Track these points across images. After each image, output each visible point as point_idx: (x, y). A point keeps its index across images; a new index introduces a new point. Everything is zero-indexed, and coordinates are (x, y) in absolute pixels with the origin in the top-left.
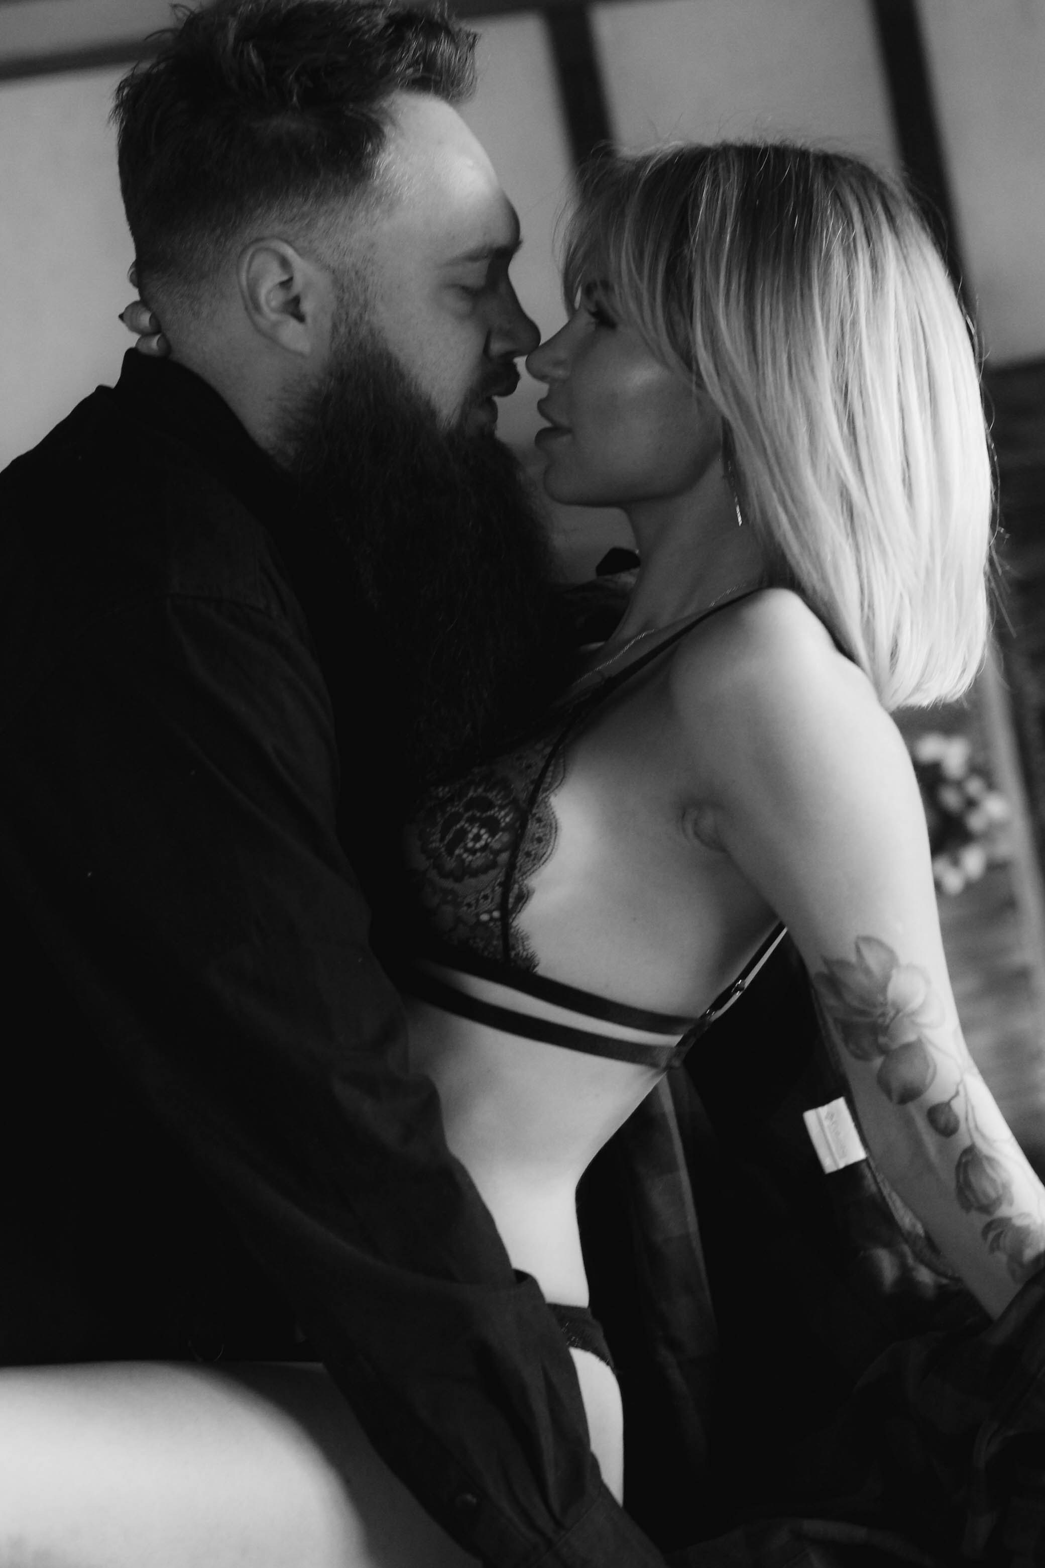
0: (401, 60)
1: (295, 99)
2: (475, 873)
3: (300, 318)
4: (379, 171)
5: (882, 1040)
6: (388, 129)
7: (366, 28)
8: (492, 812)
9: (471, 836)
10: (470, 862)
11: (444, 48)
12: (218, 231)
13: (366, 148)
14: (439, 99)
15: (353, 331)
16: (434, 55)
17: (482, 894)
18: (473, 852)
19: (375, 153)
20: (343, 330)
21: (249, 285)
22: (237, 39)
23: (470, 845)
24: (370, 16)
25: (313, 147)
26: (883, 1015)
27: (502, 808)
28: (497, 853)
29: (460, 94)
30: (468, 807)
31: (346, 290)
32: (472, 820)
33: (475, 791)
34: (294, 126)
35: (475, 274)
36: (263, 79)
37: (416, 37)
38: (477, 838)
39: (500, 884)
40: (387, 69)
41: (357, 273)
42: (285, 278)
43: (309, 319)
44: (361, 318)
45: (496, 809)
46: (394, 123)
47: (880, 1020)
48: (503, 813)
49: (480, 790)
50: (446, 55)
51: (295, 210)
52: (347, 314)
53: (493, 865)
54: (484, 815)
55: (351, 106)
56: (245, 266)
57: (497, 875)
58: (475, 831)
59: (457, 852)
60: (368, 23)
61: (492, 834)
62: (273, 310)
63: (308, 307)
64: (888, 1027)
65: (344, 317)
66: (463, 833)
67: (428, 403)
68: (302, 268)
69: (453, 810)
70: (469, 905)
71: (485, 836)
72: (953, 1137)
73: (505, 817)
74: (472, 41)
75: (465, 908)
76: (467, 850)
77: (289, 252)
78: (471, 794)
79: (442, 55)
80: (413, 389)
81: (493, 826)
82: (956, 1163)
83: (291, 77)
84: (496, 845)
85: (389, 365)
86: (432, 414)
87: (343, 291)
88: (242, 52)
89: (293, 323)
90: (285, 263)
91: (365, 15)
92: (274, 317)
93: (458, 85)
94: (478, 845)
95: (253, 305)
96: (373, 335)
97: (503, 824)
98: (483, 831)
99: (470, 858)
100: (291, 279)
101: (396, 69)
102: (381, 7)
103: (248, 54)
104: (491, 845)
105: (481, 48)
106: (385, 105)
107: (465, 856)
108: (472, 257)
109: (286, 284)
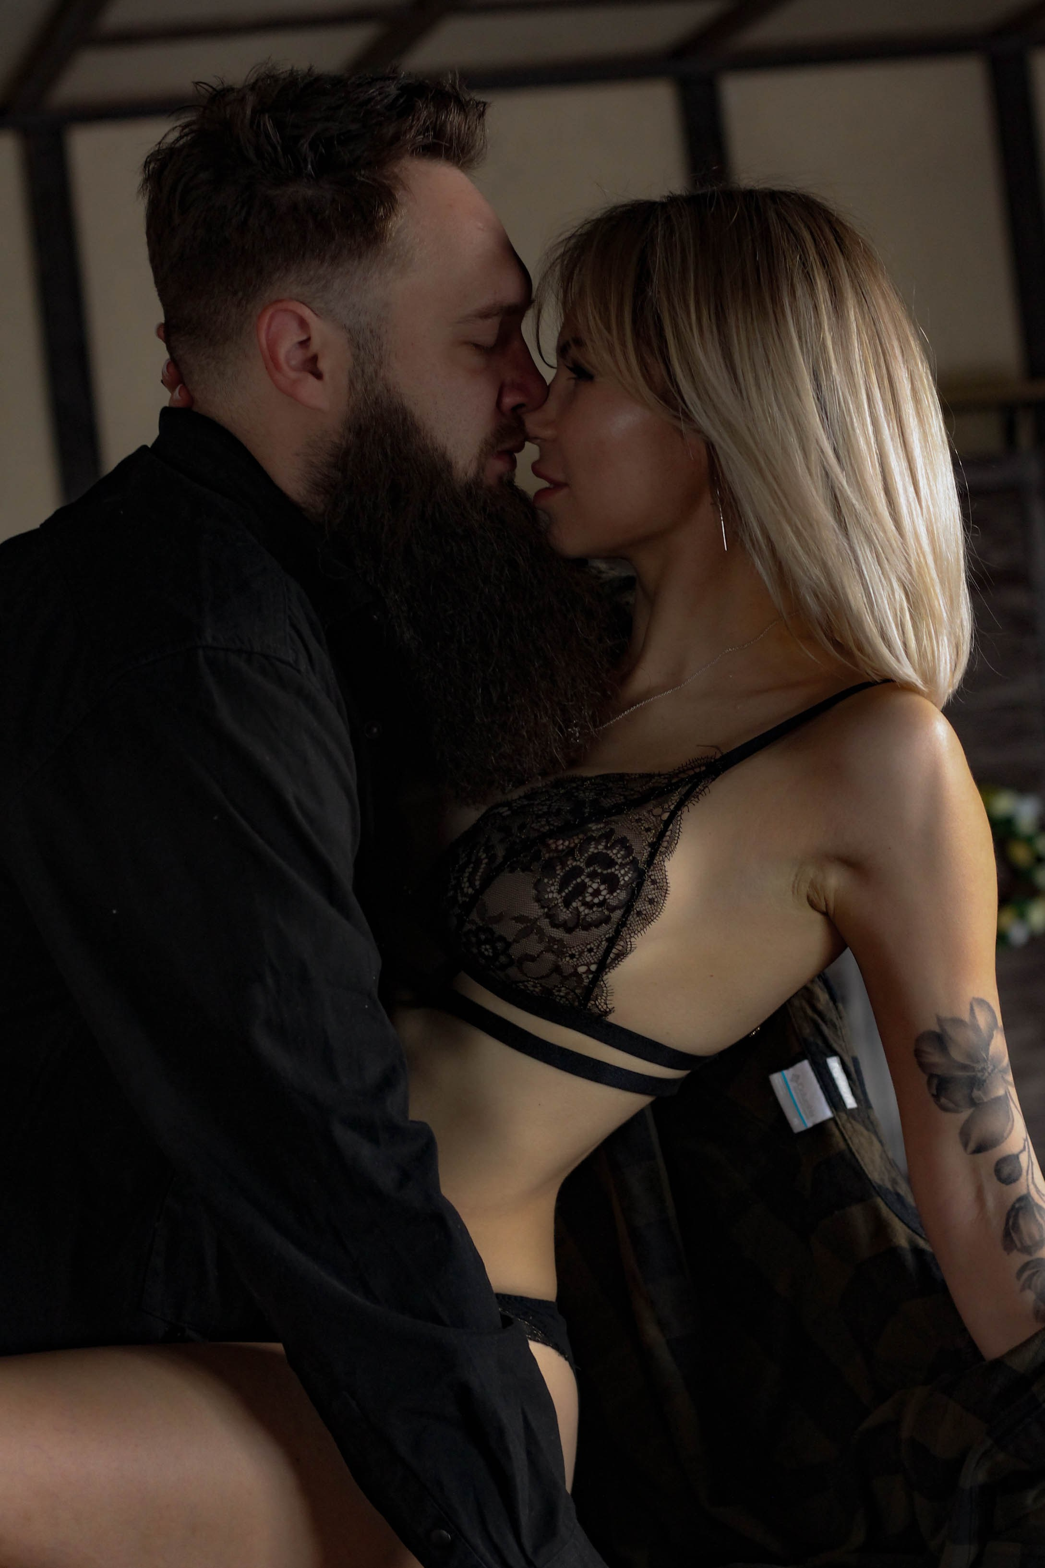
0: (411, 127)
1: (310, 166)
2: (587, 927)
3: (318, 375)
4: (390, 235)
5: (976, 1093)
6: (399, 195)
7: (379, 98)
8: (613, 870)
9: (590, 890)
10: (586, 915)
11: (454, 119)
12: (240, 294)
13: (378, 212)
14: (451, 164)
15: (369, 388)
16: (444, 124)
17: (589, 947)
18: (589, 906)
19: (387, 217)
20: (359, 386)
21: (268, 345)
22: (254, 111)
23: (588, 899)
24: (382, 87)
25: (327, 212)
26: (983, 1070)
27: (622, 866)
28: (613, 909)
29: (471, 160)
30: (590, 862)
31: (361, 349)
32: (593, 876)
33: (596, 848)
34: (310, 193)
35: (487, 332)
36: (279, 148)
37: (427, 107)
38: (597, 893)
39: (607, 940)
40: (396, 137)
41: (371, 332)
42: (304, 337)
43: (327, 377)
44: (376, 372)
45: (617, 867)
46: (405, 188)
47: (979, 1075)
48: (623, 872)
49: (600, 847)
50: (456, 123)
51: (312, 273)
52: (363, 371)
53: (607, 920)
54: (605, 872)
55: (363, 172)
56: (264, 326)
57: (606, 930)
58: (595, 886)
59: (574, 904)
60: (380, 94)
61: (611, 892)
62: (294, 369)
63: (324, 365)
64: (985, 1081)
65: (360, 373)
66: (583, 887)
67: (443, 456)
68: (319, 328)
69: (574, 864)
70: (572, 956)
71: (604, 893)
72: (1013, 1185)
73: (625, 876)
74: (482, 109)
75: (568, 959)
76: (585, 904)
77: (307, 313)
78: (592, 850)
79: (451, 123)
80: (428, 441)
81: (612, 883)
82: (1009, 1208)
83: (305, 146)
84: (613, 902)
85: (405, 419)
86: (449, 466)
87: (359, 349)
88: (259, 123)
89: (311, 379)
90: (303, 324)
91: (378, 87)
92: (293, 375)
93: (469, 152)
94: (596, 901)
95: (272, 362)
96: (388, 391)
97: (622, 882)
98: (602, 887)
99: (587, 911)
100: (309, 339)
101: (406, 136)
102: (393, 79)
103: (265, 124)
104: (608, 901)
105: (490, 114)
106: (396, 170)
107: (581, 909)
108: (484, 315)
109: (305, 344)
